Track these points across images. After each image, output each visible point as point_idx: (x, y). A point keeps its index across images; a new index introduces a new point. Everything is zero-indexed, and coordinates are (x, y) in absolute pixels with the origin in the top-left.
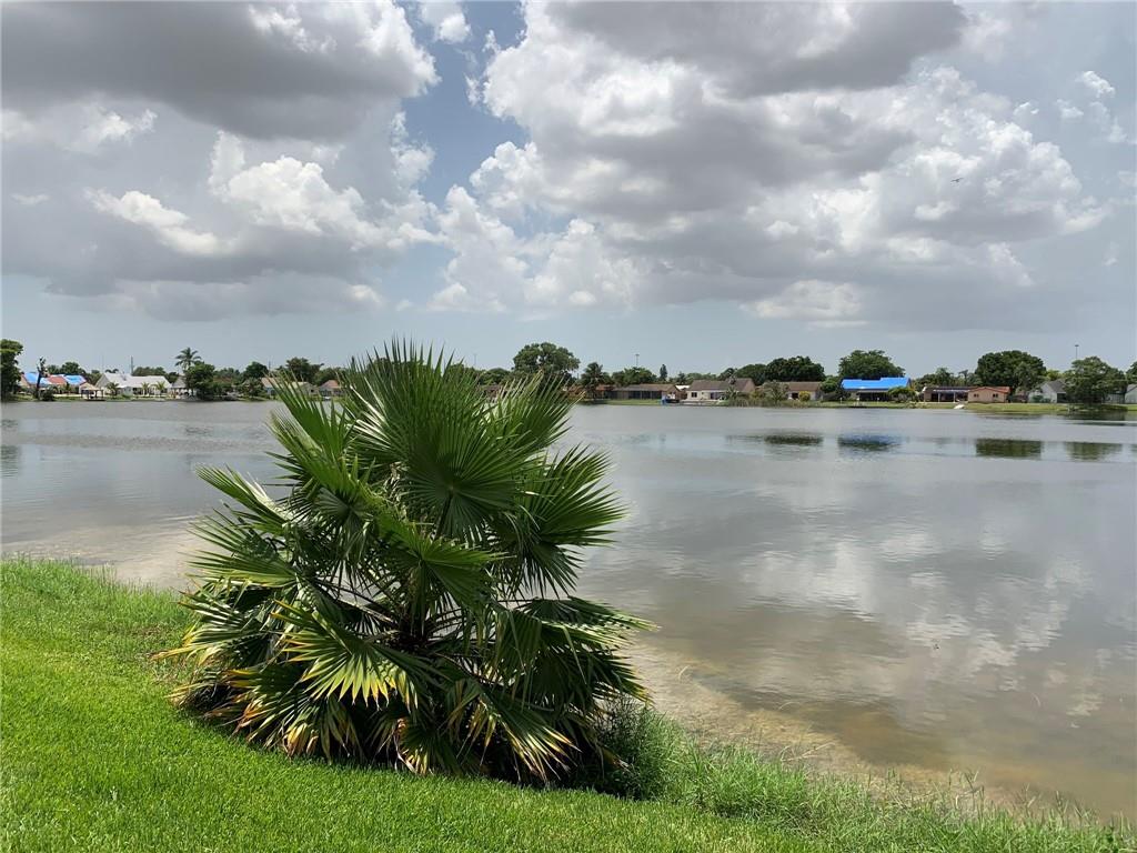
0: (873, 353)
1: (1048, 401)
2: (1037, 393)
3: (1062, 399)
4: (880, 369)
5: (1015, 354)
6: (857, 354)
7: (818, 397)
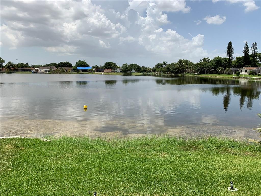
0: (83, 61)
1: (118, 72)
2: (116, 71)
3: (121, 72)
4: (85, 65)
5: (111, 62)
6: (79, 61)
7: (72, 71)
